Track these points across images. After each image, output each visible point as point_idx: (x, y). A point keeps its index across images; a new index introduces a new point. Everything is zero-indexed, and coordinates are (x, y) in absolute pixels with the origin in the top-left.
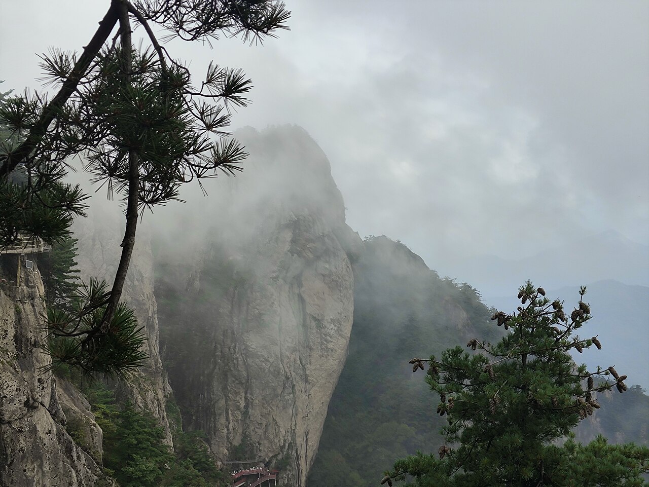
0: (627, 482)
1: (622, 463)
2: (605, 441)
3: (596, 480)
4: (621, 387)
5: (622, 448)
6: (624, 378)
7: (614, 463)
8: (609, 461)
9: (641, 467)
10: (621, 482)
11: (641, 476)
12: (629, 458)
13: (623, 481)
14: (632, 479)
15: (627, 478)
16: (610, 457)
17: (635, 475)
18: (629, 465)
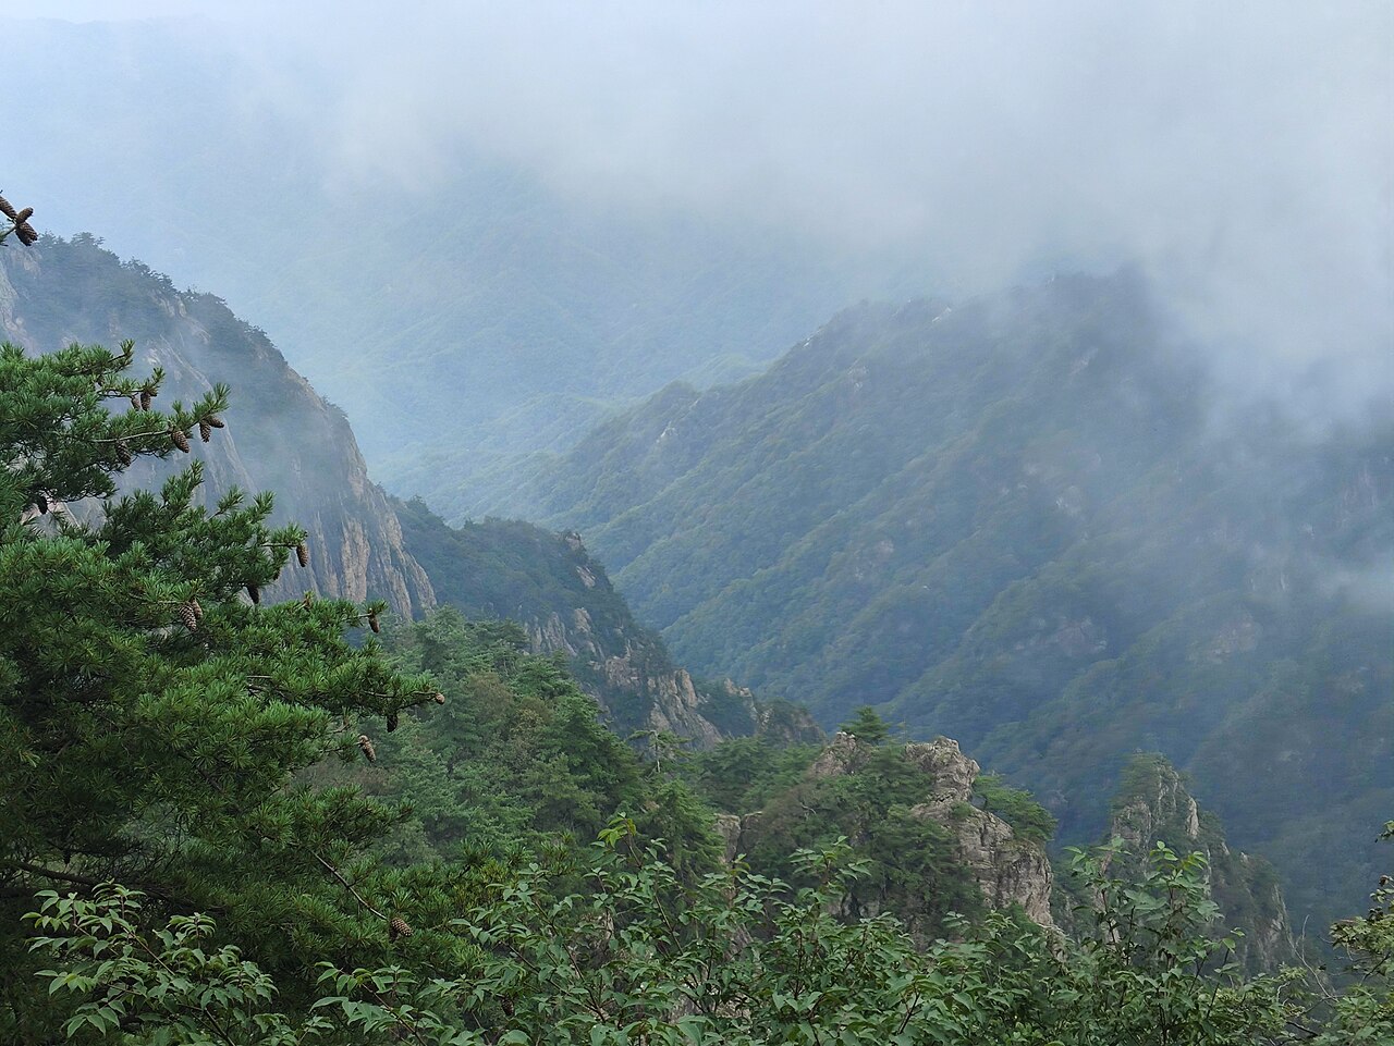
0: (75, 425)
1: (59, 390)
2: (19, 355)
3: (13, 436)
4: (26, 236)
5: (55, 361)
6: (29, 213)
7: (42, 393)
8: (31, 392)
9: (98, 388)
10: (64, 428)
11: (101, 405)
12: (69, 376)
13: (68, 424)
14: (84, 417)
15: (74, 417)
16: (31, 383)
17: (89, 406)
18: (74, 390)
